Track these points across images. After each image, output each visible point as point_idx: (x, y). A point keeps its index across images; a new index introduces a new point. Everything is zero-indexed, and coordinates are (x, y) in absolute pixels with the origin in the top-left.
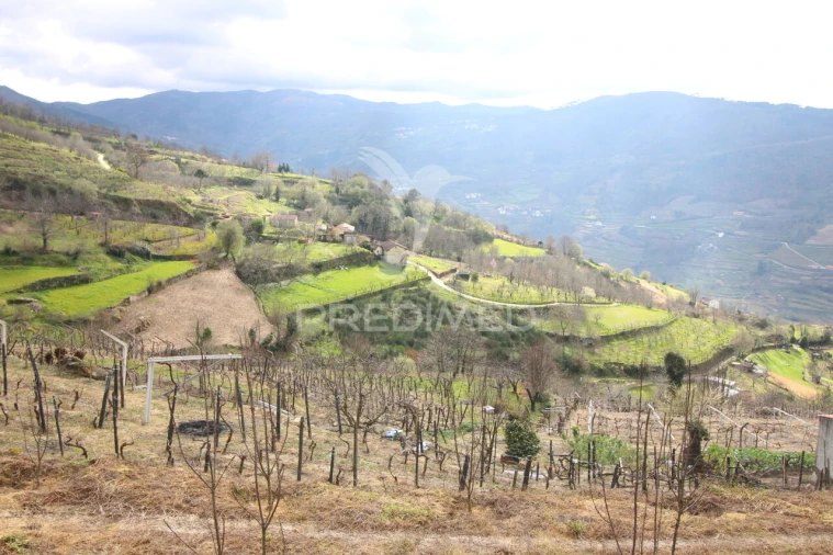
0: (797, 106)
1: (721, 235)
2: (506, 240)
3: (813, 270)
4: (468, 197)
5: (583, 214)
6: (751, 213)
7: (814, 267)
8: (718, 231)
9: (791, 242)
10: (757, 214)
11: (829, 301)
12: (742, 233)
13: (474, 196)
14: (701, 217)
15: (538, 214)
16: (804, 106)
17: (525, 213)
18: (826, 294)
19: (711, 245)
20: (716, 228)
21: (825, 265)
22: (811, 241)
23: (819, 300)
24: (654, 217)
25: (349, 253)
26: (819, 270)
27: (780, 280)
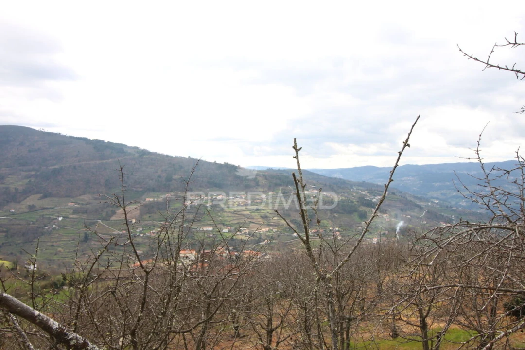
1: (60, 219)
6: (79, 204)
7: (115, 233)
8: (59, 217)
9: (103, 220)
10: (82, 204)
12: (74, 216)
14: (47, 208)
16: (106, 141)
19: (54, 226)
20: (57, 215)
21: (121, 231)
22: (113, 218)
24: (13, 211)
26: (119, 234)
27: (96, 243)
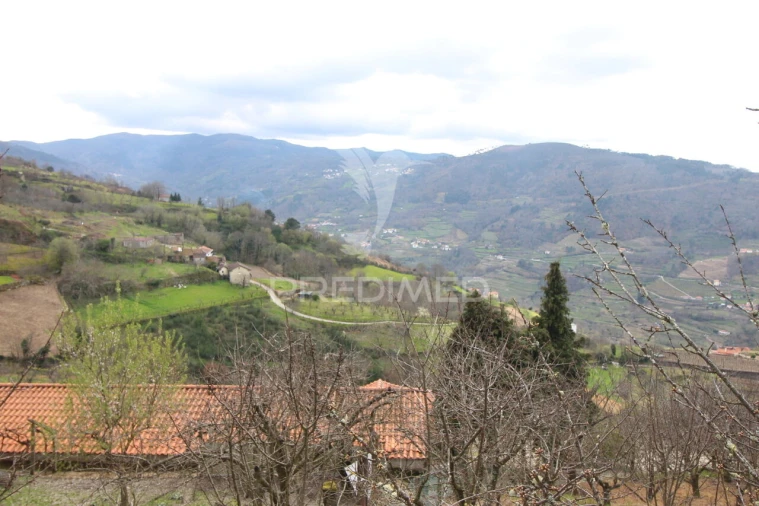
0: (671, 158)
2: (381, 267)
3: (684, 301)
4: (385, 232)
5: (487, 248)
6: (632, 250)
7: (686, 298)
9: (666, 276)
10: (637, 251)
11: (699, 328)
13: (390, 231)
15: (447, 248)
16: (677, 158)
17: (436, 247)
18: (696, 322)
21: (694, 296)
22: (683, 275)
23: (690, 328)
24: (549, 253)
25: (190, 273)
26: (689, 301)
